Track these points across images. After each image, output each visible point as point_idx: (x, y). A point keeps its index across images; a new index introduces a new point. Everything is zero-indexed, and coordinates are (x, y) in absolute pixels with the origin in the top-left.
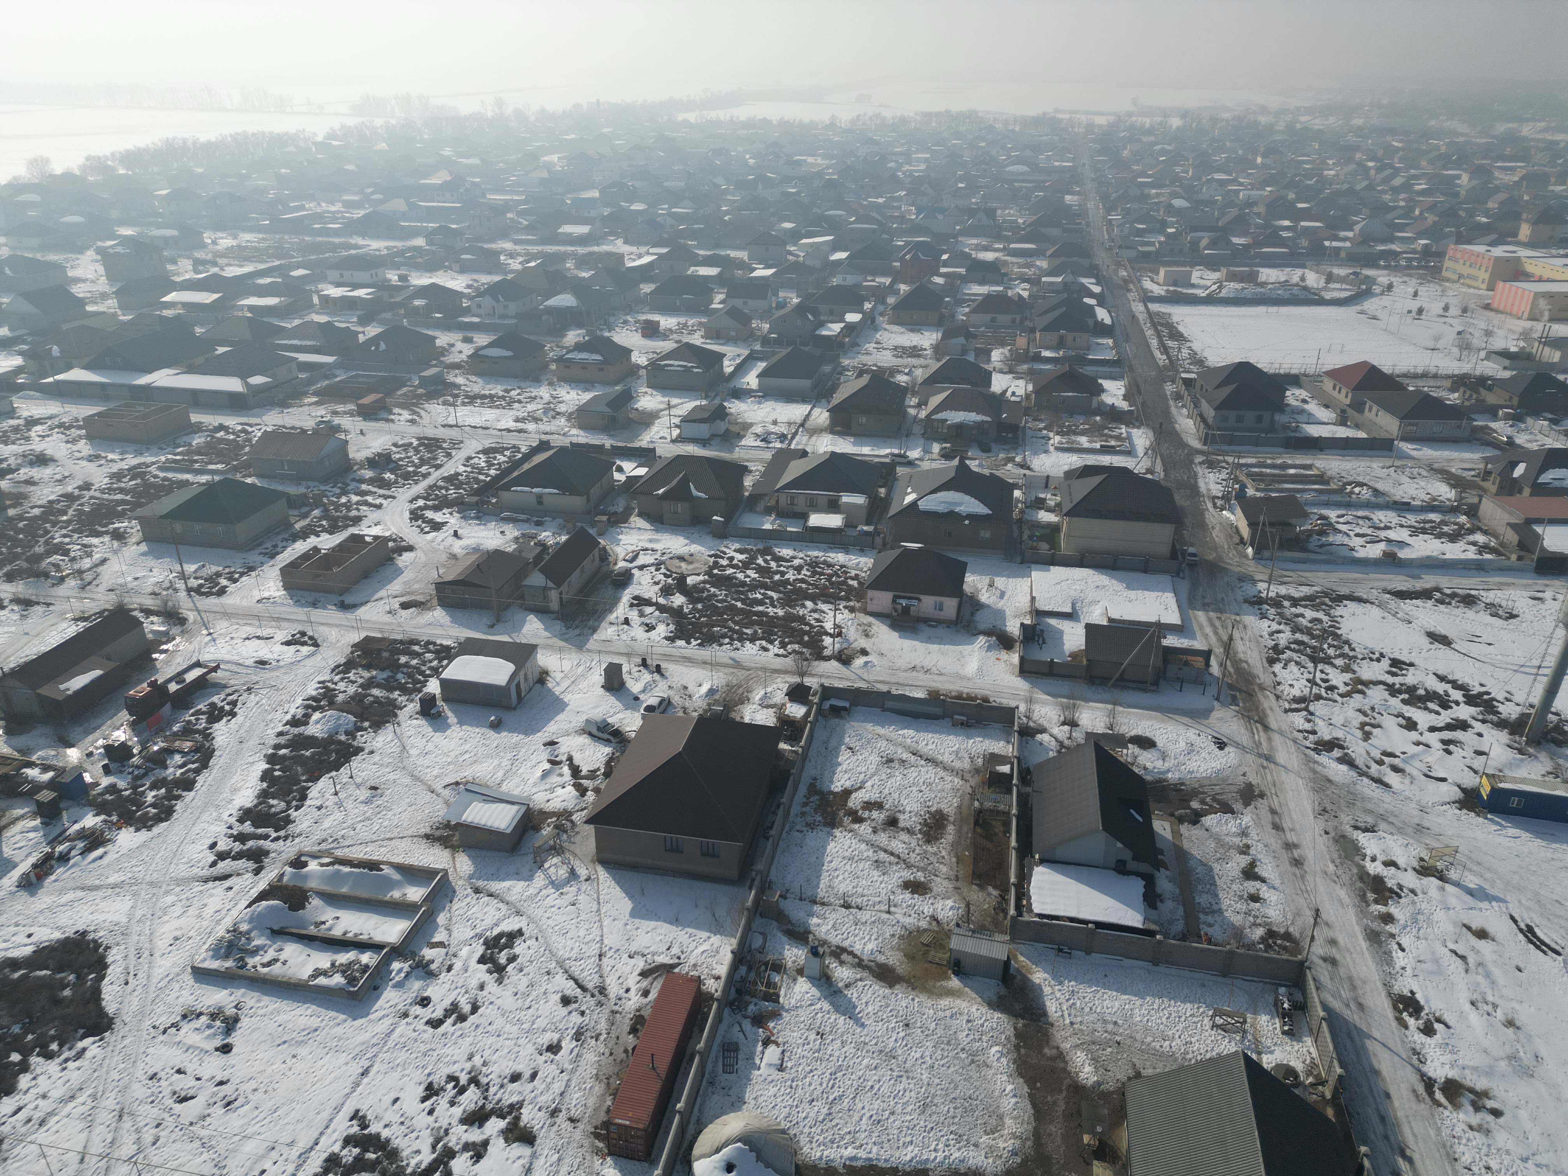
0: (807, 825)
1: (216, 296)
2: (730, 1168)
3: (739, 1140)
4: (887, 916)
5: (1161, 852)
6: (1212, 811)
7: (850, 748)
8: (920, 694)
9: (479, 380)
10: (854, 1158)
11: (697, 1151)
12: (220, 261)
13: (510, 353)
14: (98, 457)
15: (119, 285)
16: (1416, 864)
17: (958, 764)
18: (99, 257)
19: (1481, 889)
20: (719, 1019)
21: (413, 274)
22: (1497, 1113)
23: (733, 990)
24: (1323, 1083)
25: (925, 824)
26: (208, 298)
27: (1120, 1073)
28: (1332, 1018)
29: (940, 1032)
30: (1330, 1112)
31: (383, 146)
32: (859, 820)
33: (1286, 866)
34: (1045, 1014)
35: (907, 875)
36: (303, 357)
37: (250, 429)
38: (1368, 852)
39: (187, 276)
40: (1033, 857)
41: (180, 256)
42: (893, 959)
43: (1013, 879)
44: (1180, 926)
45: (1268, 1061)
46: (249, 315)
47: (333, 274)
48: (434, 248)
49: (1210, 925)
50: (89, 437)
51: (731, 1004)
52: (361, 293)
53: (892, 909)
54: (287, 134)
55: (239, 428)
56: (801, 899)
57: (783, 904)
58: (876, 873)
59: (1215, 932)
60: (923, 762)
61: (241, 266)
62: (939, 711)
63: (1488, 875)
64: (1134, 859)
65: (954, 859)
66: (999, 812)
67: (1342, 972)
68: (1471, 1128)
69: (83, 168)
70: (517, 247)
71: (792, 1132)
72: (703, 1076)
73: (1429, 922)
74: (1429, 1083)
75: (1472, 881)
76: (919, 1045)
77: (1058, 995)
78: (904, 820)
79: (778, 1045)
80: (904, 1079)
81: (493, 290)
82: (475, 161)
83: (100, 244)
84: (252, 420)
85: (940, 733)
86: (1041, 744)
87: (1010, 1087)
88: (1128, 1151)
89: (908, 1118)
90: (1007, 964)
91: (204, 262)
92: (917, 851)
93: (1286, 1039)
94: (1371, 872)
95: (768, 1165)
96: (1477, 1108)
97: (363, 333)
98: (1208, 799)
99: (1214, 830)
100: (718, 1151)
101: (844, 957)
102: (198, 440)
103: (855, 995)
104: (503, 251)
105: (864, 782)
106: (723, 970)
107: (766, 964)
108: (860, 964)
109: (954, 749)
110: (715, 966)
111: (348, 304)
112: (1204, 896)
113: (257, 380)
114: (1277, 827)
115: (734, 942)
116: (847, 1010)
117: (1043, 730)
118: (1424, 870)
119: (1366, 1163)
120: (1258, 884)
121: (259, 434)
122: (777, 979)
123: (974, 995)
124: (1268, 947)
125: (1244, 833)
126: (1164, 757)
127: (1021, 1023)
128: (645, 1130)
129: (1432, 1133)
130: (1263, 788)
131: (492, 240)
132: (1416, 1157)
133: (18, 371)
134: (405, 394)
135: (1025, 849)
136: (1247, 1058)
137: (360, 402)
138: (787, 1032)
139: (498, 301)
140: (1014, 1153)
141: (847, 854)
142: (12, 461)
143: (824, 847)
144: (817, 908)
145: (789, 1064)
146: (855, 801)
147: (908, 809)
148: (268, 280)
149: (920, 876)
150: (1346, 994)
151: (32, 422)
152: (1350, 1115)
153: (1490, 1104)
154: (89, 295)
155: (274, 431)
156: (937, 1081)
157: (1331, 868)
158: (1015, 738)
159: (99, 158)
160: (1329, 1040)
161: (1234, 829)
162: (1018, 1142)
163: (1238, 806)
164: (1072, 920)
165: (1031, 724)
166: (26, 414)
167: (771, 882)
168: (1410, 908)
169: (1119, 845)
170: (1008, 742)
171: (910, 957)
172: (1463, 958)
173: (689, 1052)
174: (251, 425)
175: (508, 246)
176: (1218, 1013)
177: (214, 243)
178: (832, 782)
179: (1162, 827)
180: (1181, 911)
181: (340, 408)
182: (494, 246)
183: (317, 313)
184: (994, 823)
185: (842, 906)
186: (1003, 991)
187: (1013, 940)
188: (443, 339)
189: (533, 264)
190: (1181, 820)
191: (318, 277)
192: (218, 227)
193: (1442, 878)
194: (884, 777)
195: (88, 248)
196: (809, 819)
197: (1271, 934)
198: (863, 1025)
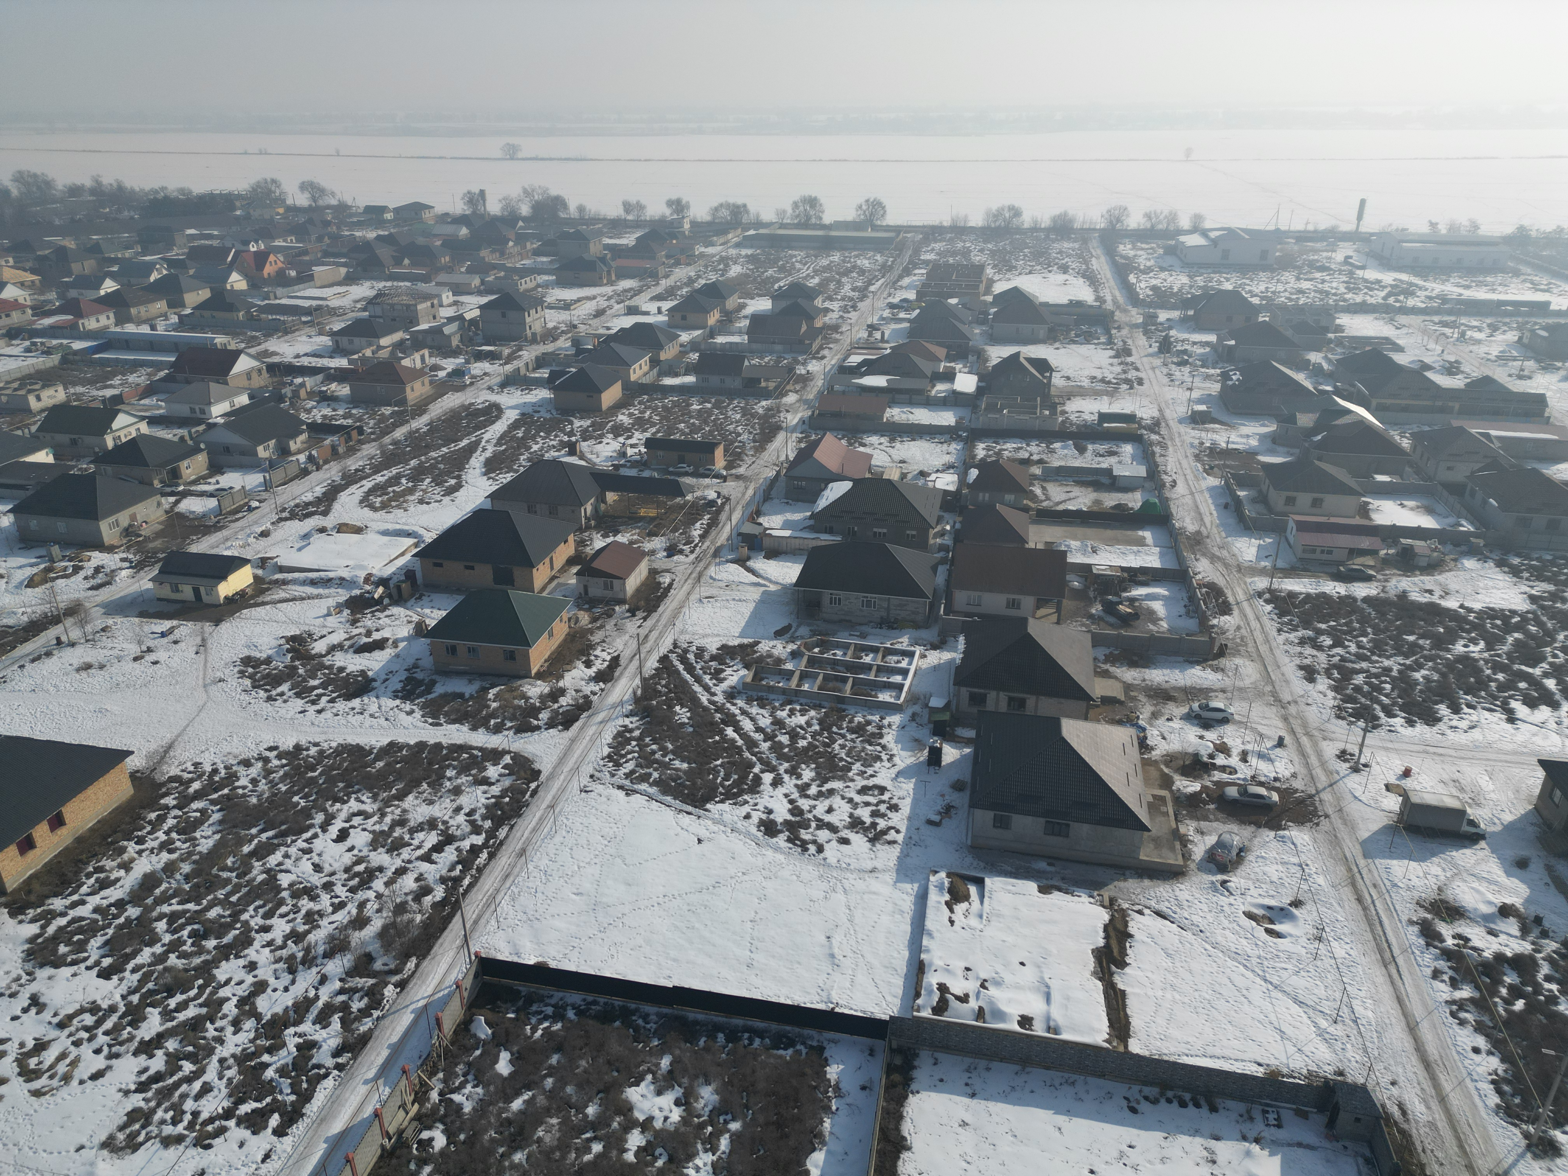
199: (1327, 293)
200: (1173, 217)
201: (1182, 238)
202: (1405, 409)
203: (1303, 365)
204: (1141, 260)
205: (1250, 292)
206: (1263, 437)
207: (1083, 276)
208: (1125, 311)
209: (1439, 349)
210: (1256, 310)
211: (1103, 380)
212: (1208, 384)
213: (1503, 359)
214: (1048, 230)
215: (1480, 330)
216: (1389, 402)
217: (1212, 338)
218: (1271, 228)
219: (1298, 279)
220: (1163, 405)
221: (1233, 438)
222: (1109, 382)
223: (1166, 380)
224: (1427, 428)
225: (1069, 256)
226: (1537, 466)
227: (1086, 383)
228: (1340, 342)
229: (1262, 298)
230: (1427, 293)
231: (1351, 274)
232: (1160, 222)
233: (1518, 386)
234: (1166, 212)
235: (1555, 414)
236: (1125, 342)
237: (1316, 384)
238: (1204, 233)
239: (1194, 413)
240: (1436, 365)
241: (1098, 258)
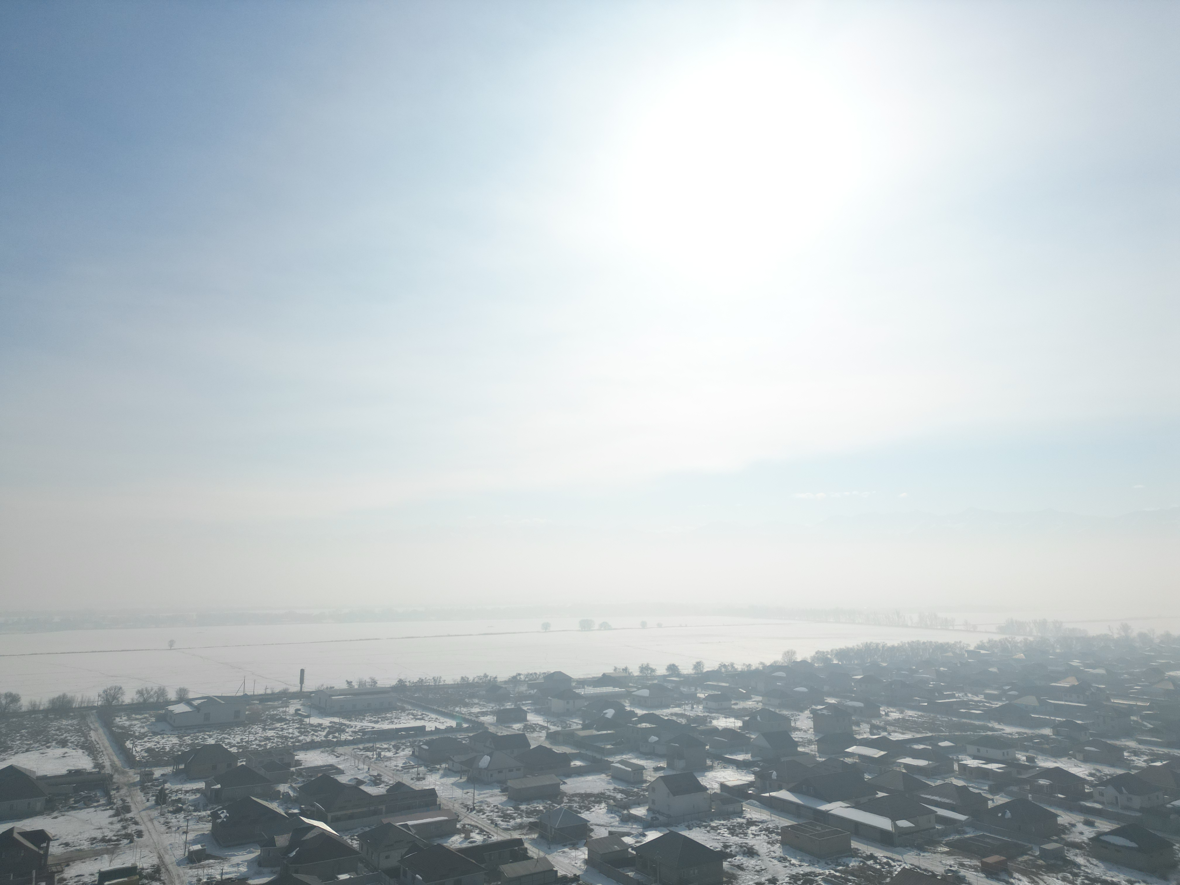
1: (883, 753)
9: (1100, 864)
12: (889, 728)
13: (1133, 845)
14: (785, 859)
15: (821, 736)
18: (812, 716)
21: (1040, 757)
26: (877, 753)
31: (1022, 656)
36: (942, 812)
37: (893, 864)
39: (865, 736)
41: (863, 721)
46: (904, 771)
47: (972, 749)
48: (1060, 738)
50: (783, 843)
52: (993, 766)
54: (948, 643)
55: (885, 860)
61: (903, 734)
69: (813, 658)
70: (1141, 747)
81: (1115, 782)
82: (1101, 671)
83: (814, 707)
84: (896, 856)
91: (878, 728)
97: (992, 800)
102: (853, 863)
104: (1126, 748)
111: (982, 774)
113: (903, 823)
121: (899, 869)
131: (1117, 738)
133: (750, 784)
134: (1025, 862)
137: (985, 860)
139: (1121, 792)
142: (733, 848)
148: (921, 747)
151: (751, 823)
154: (801, 740)
155: (910, 869)
159: (824, 653)
166: (748, 816)
174: (894, 860)
175: (1132, 744)
177: (887, 714)
181: (967, 862)
182: (1118, 743)
183: (956, 778)
188: (1064, 818)
189: (1158, 764)
191: (960, 748)
192: (890, 704)
195: (806, 709)
199: (286, 738)
200: (162, 692)
201: (171, 708)
202: (351, 817)
203: (275, 796)
204: (136, 728)
205: (229, 743)
206: (250, 863)
207: (82, 748)
208: (124, 773)
209: (366, 767)
210: (235, 757)
211: (103, 840)
212: (201, 826)
213: (406, 768)
214: (46, 712)
215: (389, 750)
216: (339, 813)
217: (202, 785)
218: (241, 694)
219: (264, 729)
220: (162, 851)
221: (227, 868)
222: (110, 840)
223: (163, 828)
224: (367, 829)
225: (68, 731)
226: (440, 842)
227: (86, 846)
228: (299, 773)
229: (239, 747)
230: (352, 729)
231: (301, 722)
232: (151, 697)
233: (418, 786)
234: (156, 689)
235: (444, 802)
236: (123, 801)
237: (286, 809)
238: (189, 702)
239: (191, 853)
240: (366, 780)
241: (96, 730)
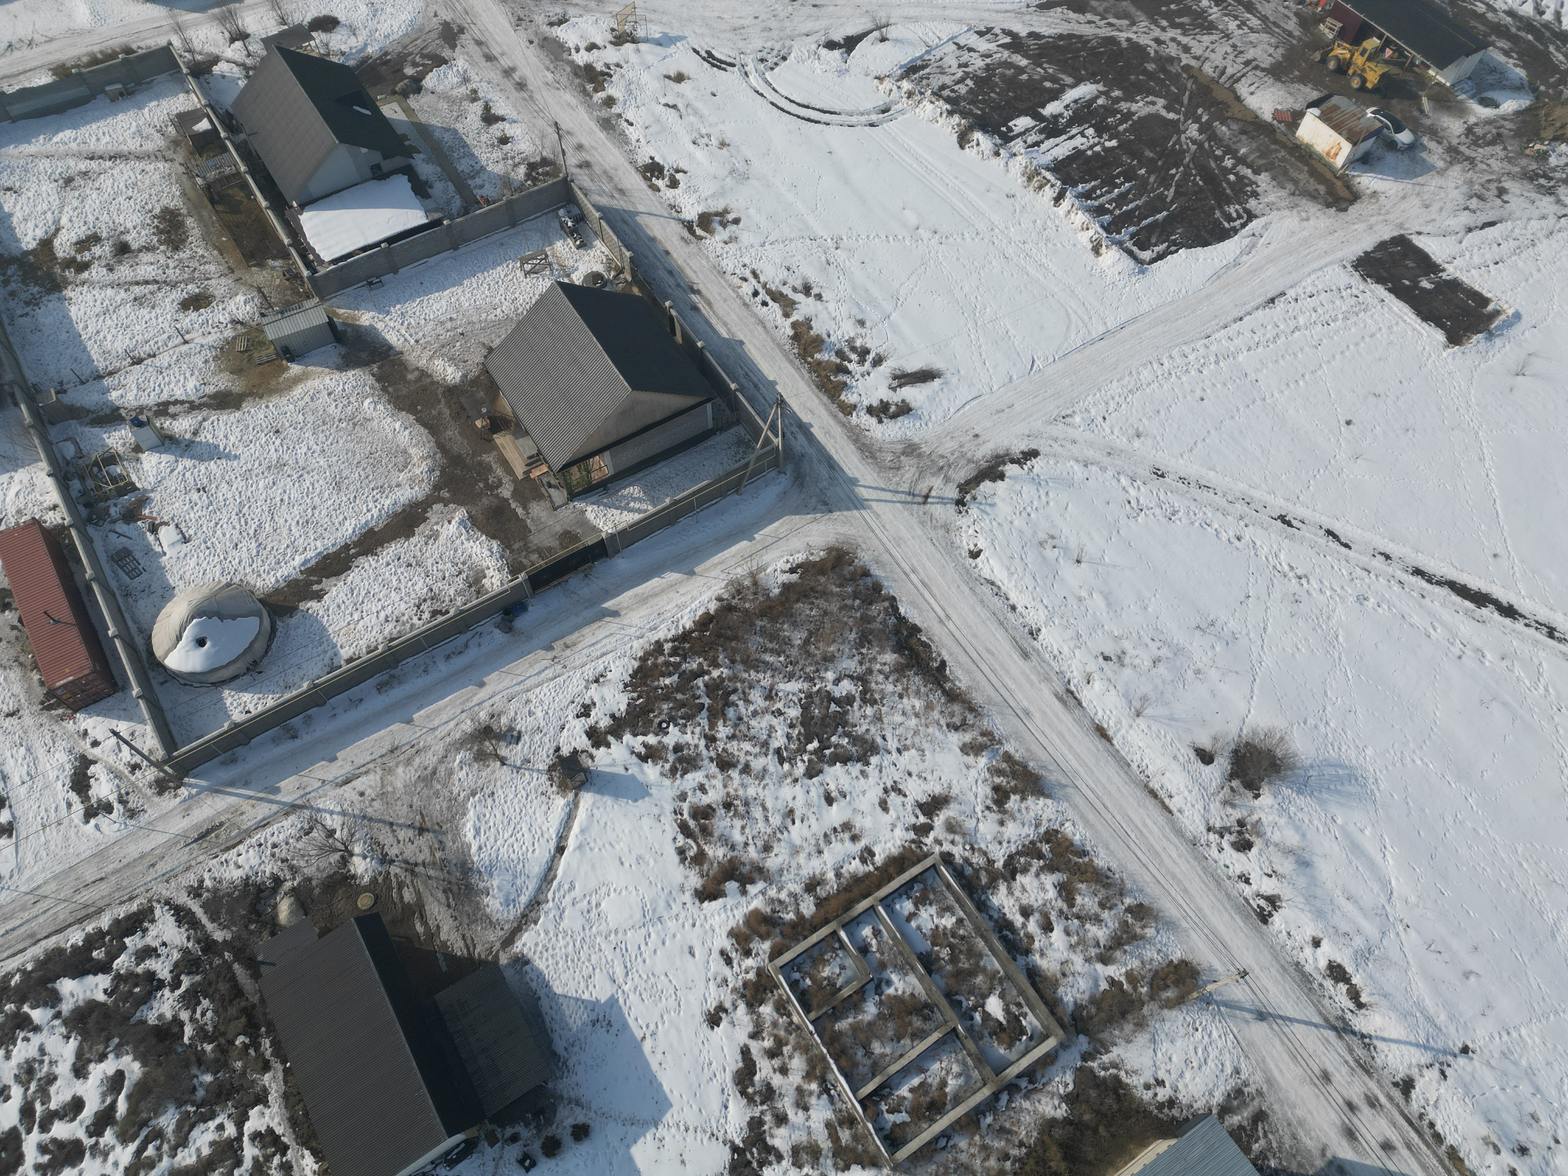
0: (27, 304)
2: (201, 642)
3: (193, 618)
4: (186, 347)
5: (405, 137)
6: (428, 70)
7: (9, 189)
8: (44, 79)
10: (306, 561)
11: (158, 652)
16: (610, 37)
17: (149, 146)
19: (665, 35)
20: (88, 541)
22: (736, 221)
23: (81, 508)
24: (620, 271)
25: (160, 232)
27: (476, 357)
28: (607, 214)
29: (310, 418)
30: (636, 291)
32: (84, 266)
33: (515, 94)
34: (390, 347)
35: (178, 295)
38: (571, 44)
40: (291, 207)
42: (222, 382)
43: (286, 241)
44: (457, 202)
45: (577, 278)
49: (482, 187)
51: (89, 520)
53: (187, 337)
56: (83, 383)
57: (66, 399)
58: (144, 312)
59: (488, 191)
60: (109, 164)
62: (83, 90)
63: (665, 19)
64: (385, 157)
65: (215, 252)
66: (229, 178)
67: (597, 169)
68: (726, 243)
71: (236, 580)
72: (114, 595)
73: (640, 87)
74: (689, 226)
75: (655, 31)
76: (299, 441)
77: (392, 324)
78: (134, 240)
79: (166, 524)
80: (306, 476)
85: (104, 117)
86: (224, 77)
87: (397, 425)
88: (514, 412)
89: (330, 502)
90: (331, 324)
92: (172, 265)
93: (582, 251)
94: (581, 64)
95: (234, 618)
96: (724, 225)
98: (418, 59)
99: (440, 89)
100: (179, 638)
101: (172, 409)
103: (209, 437)
105: (57, 222)
106: (53, 496)
107: (96, 463)
108: (193, 407)
109: (133, 129)
110: (42, 499)
112: (463, 161)
114: (489, 58)
115: (44, 465)
116: (212, 453)
117: (216, 60)
118: (620, 39)
119: (673, 313)
120: (500, 125)
122: (119, 470)
123: (320, 369)
124: (535, 180)
125: (466, 80)
126: (353, 31)
127: (375, 368)
128: (93, 672)
129: (704, 262)
130: (458, 21)
132: (701, 287)
135: (279, 203)
136: (560, 284)
138: (168, 508)
140: (431, 471)
141: (98, 310)
143: (67, 317)
144: (107, 382)
145: (191, 532)
146: (63, 246)
147: (129, 225)
149: (193, 289)
150: (607, 187)
152: (650, 284)
153: (730, 217)
156: (335, 459)
157: (550, 76)
158: (192, 83)
160: (611, 233)
161: (455, 80)
162: (429, 461)
163: (446, 53)
164: (364, 249)
165: (199, 58)
167: (34, 386)
168: (623, 83)
169: (364, 150)
170: (187, 92)
171: (237, 371)
172: (674, 107)
173: (81, 586)
176: (524, 261)
178: (18, 241)
179: (391, 110)
180: (451, 188)
184: (230, 192)
185: (133, 364)
186: (343, 350)
187: (323, 299)
190: (405, 94)
193: (634, 41)
194: (75, 203)
196: (25, 296)
197: (532, 167)
198: (236, 457)
